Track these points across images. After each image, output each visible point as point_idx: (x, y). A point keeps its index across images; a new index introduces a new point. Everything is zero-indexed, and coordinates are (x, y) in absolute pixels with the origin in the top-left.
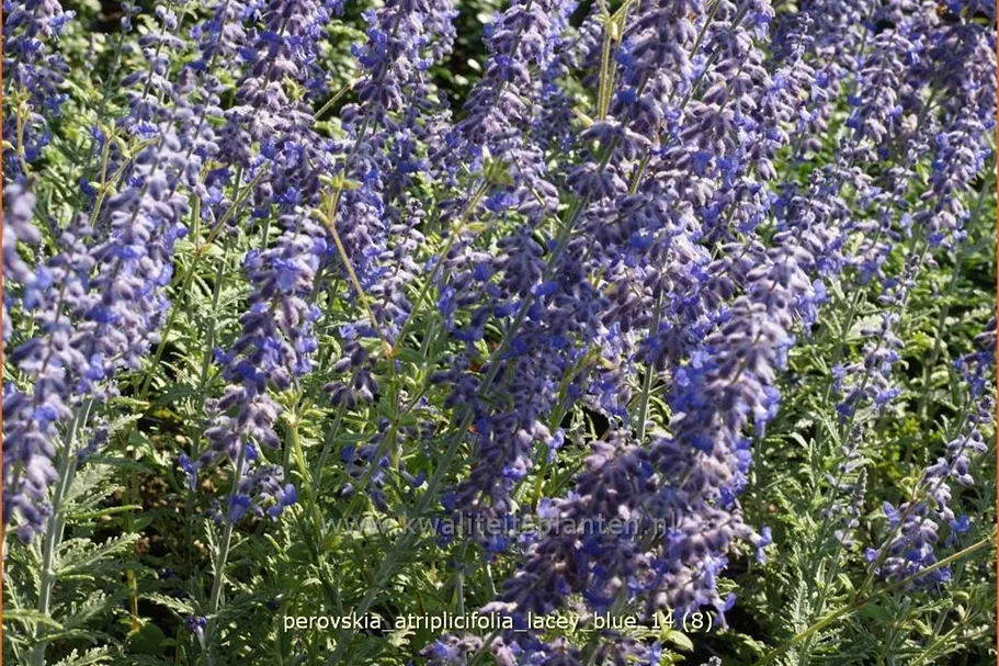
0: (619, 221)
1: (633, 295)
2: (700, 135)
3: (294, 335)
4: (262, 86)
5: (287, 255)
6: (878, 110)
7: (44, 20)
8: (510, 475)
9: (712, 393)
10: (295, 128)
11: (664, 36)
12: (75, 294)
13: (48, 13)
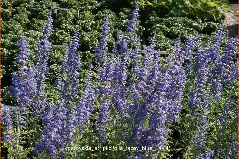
0: (149, 99)
1: (155, 109)
2: (161, 87)
3: (106, 116)
4: (106, 83)
5: (104, 106)
6: (203, 79)
7: (75, 75)
8: (137, 134)
9: (156, 120)
10: (109, 89)
11: (153, 74)
12: (74, 112)
13: (76, 74)
